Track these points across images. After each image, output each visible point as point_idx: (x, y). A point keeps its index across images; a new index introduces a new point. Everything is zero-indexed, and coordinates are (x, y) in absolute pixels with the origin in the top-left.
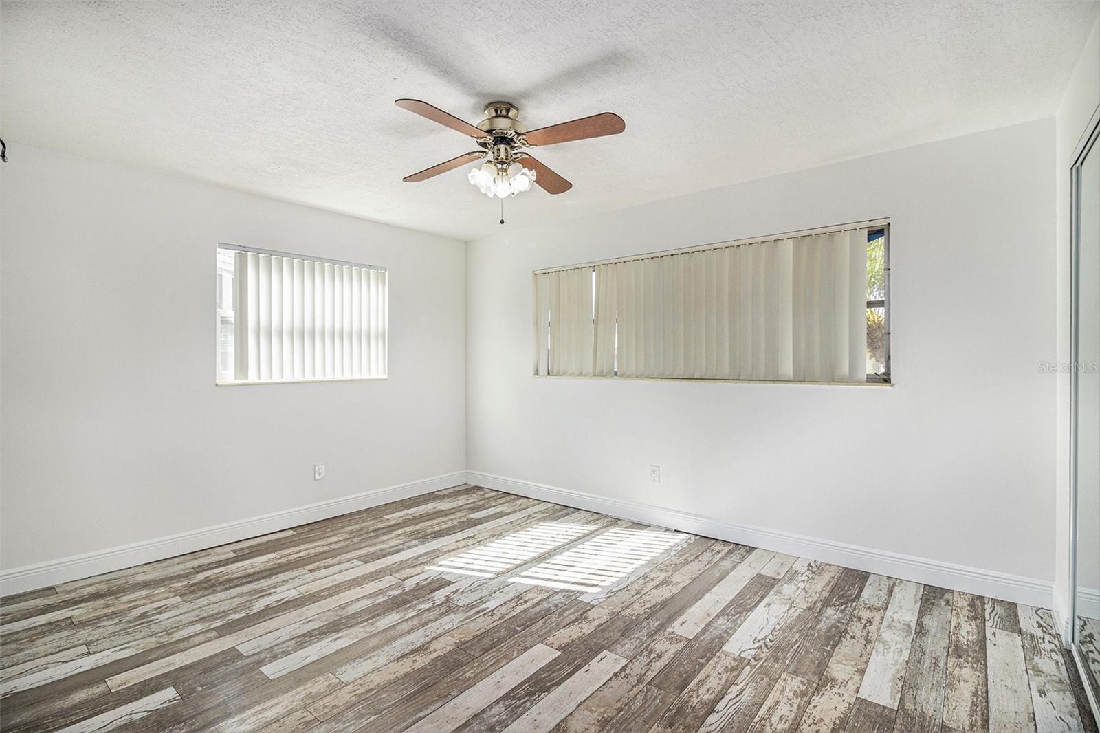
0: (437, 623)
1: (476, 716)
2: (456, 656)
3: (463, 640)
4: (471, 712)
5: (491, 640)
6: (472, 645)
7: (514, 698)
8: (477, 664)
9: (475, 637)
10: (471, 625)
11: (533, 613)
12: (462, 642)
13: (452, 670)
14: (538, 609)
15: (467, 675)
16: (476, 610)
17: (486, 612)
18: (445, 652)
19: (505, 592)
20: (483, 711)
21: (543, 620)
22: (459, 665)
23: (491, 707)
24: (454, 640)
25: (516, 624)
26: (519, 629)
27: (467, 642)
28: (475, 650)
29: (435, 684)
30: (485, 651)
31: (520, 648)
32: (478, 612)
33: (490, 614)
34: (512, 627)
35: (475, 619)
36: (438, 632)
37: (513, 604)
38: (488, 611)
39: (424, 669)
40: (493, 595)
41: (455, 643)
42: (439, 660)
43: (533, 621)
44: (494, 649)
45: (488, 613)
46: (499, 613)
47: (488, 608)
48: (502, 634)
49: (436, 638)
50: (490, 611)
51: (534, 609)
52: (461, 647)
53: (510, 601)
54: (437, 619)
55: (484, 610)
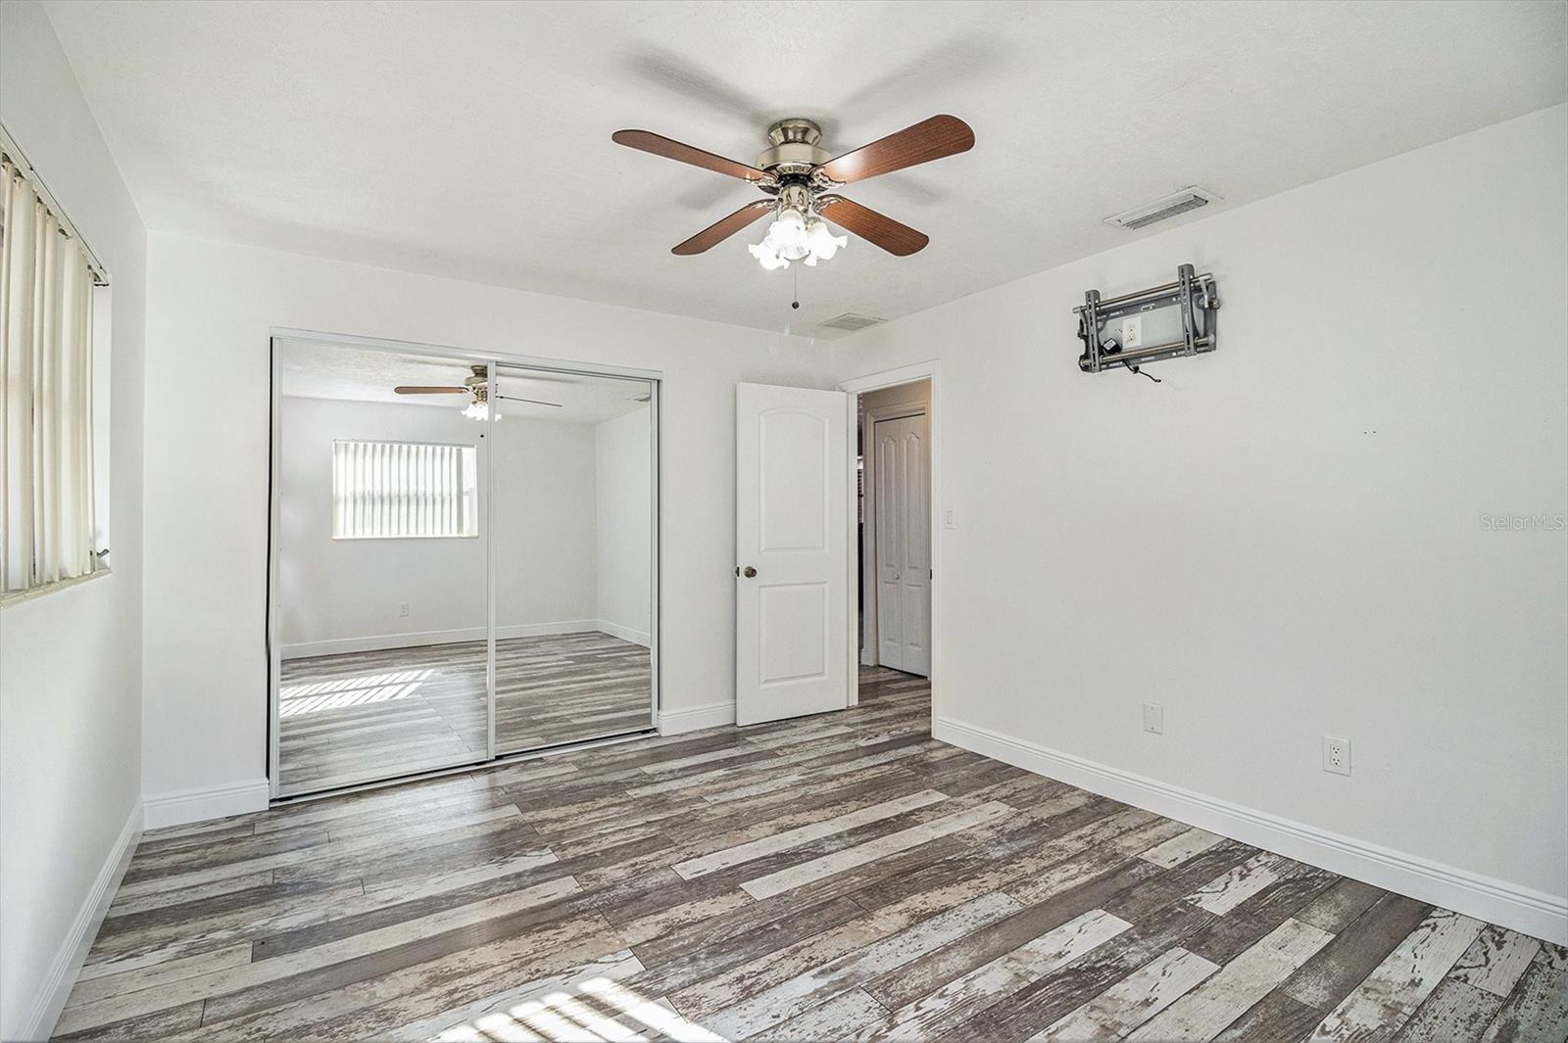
0: (905, 958)
1: (852, 846)
2: (871, 901)
3: (862, 922)
4: (857, 849)
5: (822, 915)
6: (850, 912)
7: (813, 853)
8: (846, 888)
9: (844, 923)
10: (847, 945)
11: (741, 951)
12: (863, 919)
13: (876, 885)
14: (729, 959)
15: (858, 879)
16: (835, 977)
17: (819, 969)
18: (886, 908)
19: (768, 1017)
20: (845, 849)
21: (733, 934)
22: (867, 891)
23: (837, 850)
24: (874, 924)
25: (778, 935)
26: (776, 926)
27: (856, 918)
28: (846, 905)
29: (894, 876)
30: (833, 902)
31: (786, 899)
32: (833, 970)
33: (813, 963)
34: (786, 931)
35: (840, 955)
36: (898, 942)
37: (766, 978)
38: (815, 971)
39: (911, 892)
40: (795, 1010)
41: (872, 919)
42: (892, 899)
43: (750, 937)
44: (820, 902)
45: (816, 965)
46: (798, 961)
47: (814, 977)
48: (805, 921)
49: (902, 931)
50: (812, 968)
51: (736, 959)
52: (865, 913)
53: (768, 987)
54: (907, 966)
55: (822, 972)
